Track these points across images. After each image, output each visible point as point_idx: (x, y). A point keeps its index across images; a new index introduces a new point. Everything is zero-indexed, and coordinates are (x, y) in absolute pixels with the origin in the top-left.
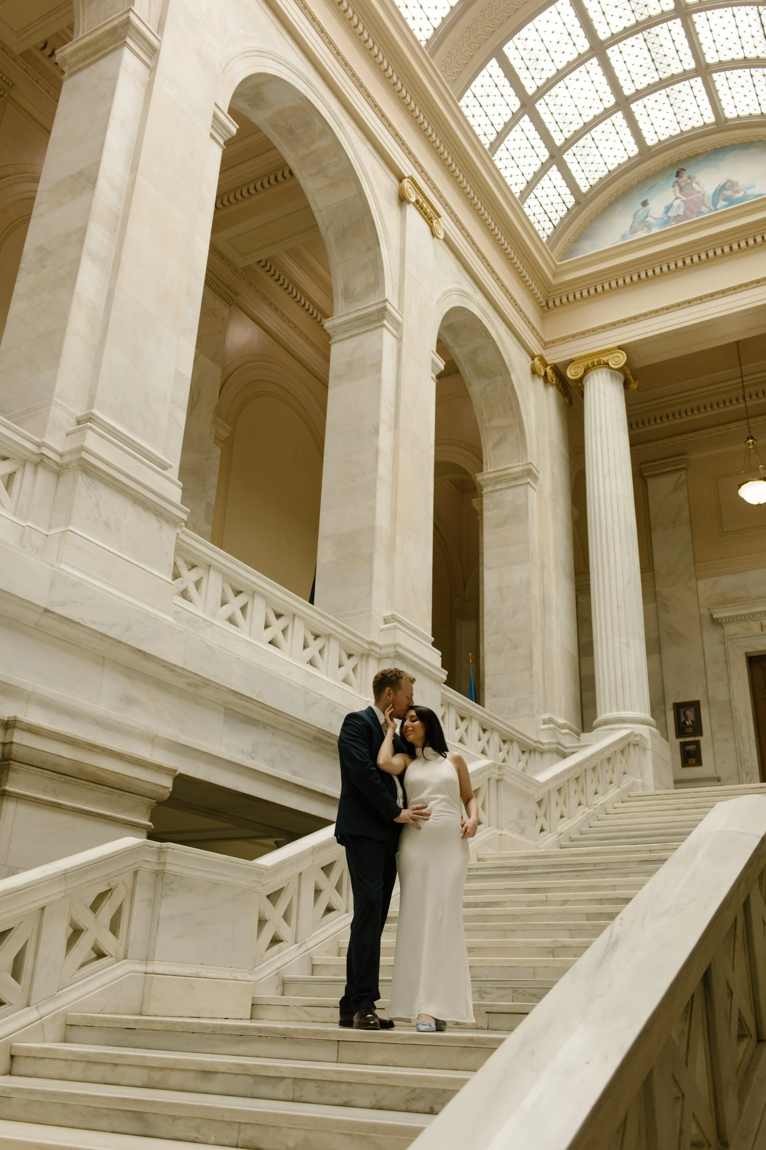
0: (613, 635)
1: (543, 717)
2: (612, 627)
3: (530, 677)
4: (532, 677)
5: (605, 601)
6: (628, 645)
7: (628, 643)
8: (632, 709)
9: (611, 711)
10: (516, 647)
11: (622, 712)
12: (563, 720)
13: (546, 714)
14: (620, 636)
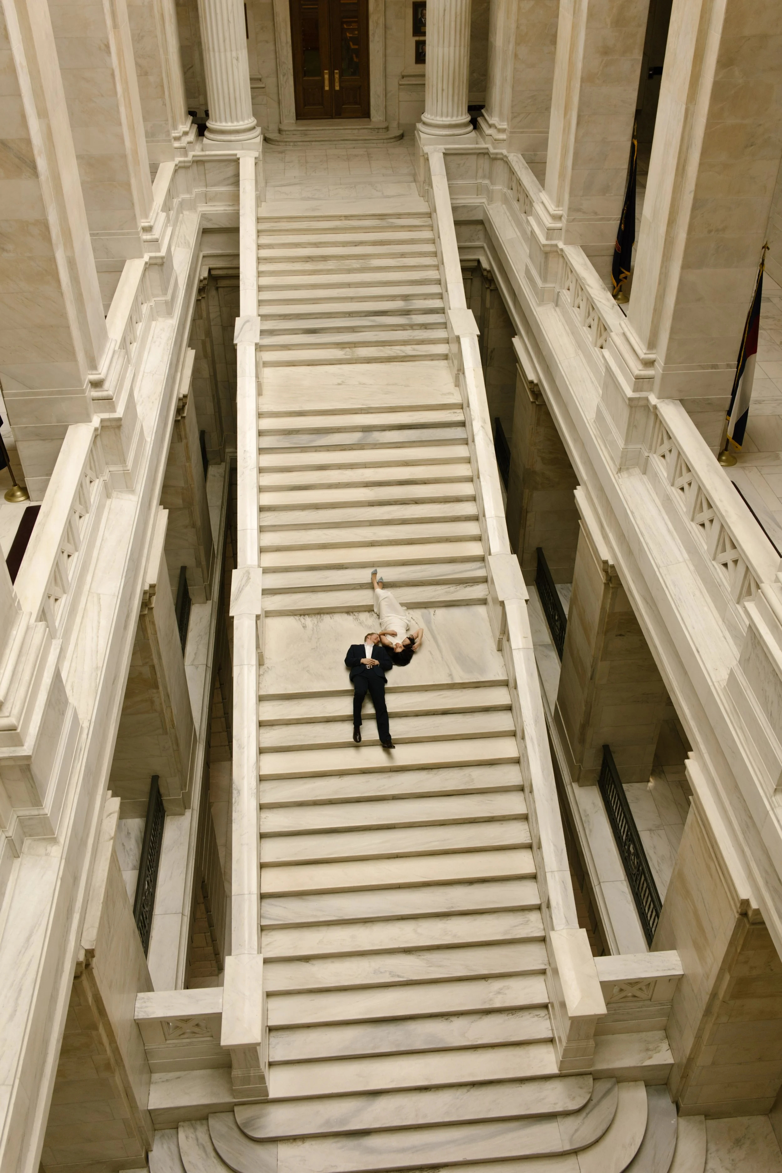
0: (225, 51)
1: (173, 135)
2: (224, 41)
3: (163, 105)
4: (165, 105)
5: (216, 14)
6: (237, 59)
7: (237, 58)
8: (243, 120)
9: (226, 121)
10: (146, 74)
11: (235, 124)
12: (185, 126)
13: (176, 131)
14: (231, 51)
